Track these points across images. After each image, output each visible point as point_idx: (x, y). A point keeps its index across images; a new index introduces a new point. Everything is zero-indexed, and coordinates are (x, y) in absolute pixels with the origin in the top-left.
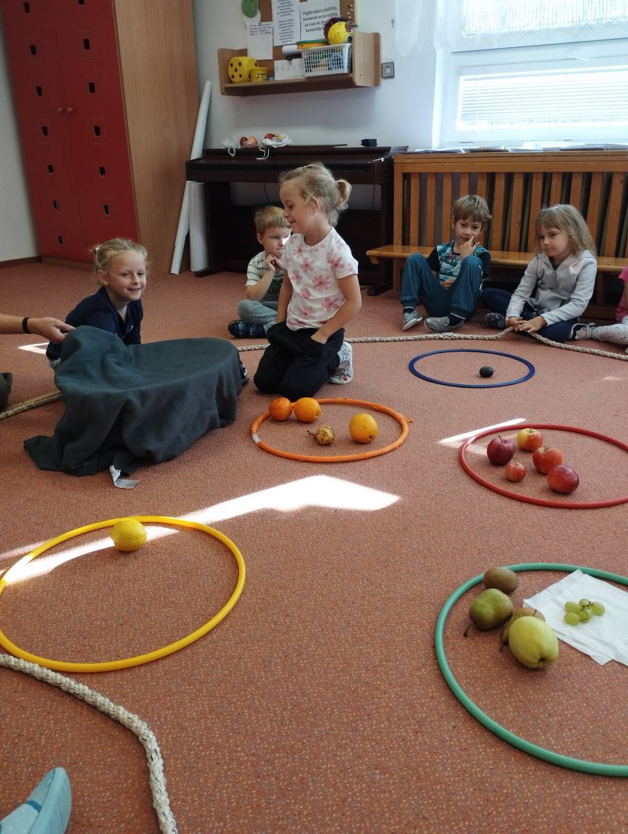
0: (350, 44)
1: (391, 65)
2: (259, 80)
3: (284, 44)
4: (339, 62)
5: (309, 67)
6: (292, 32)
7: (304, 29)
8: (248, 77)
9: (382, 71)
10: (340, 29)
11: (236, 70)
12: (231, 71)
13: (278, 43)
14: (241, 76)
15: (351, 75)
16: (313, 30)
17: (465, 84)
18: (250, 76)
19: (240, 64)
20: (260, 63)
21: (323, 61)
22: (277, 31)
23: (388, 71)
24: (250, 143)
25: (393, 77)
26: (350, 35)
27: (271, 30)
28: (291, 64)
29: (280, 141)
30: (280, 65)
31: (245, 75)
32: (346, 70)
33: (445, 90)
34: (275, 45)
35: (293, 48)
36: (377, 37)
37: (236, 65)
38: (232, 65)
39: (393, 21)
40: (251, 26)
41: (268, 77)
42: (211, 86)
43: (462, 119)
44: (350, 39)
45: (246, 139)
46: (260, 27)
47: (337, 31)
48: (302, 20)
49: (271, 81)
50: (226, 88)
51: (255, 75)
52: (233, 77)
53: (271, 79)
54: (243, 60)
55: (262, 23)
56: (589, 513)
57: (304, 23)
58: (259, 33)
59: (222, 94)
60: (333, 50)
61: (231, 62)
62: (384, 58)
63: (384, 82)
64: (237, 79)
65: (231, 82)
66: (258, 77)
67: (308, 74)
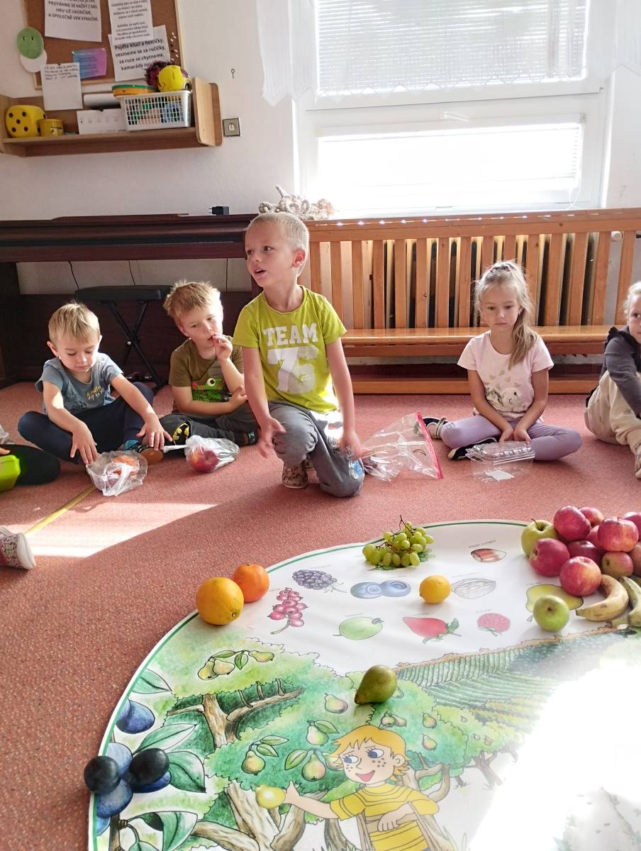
0: (189, 92)
1: (235, 121)
4: (177, 114)
5: (133, 119)
8: (36, 131)
9: (225, 129)
11: (18, 122)
12: (11, 123)
14: (26, 129)
15: (193, 129)
18: (39, 130)
19: (24, 114)
21: (155, 111)
23: (232, 128)
25: (239, 135)
26: (188, 82)
28: (102, 115)
30: (85, 116)
31: (33, 129)
32: (187, 124)
36: (214, 87)
37: (18, 116)
38: (11, 115)
39: (233, 71)
44: (189, 86)
47: (171, 75)
49: (74, 136)
50: (6, 144)
51: (47, 129)
52: (14, 130)
53: (74, 133)
54: (27, 108)
60: (167, 99)
61: (8, 112)
63: (225, 140)
66: (53, 131)
67: (132, 128)
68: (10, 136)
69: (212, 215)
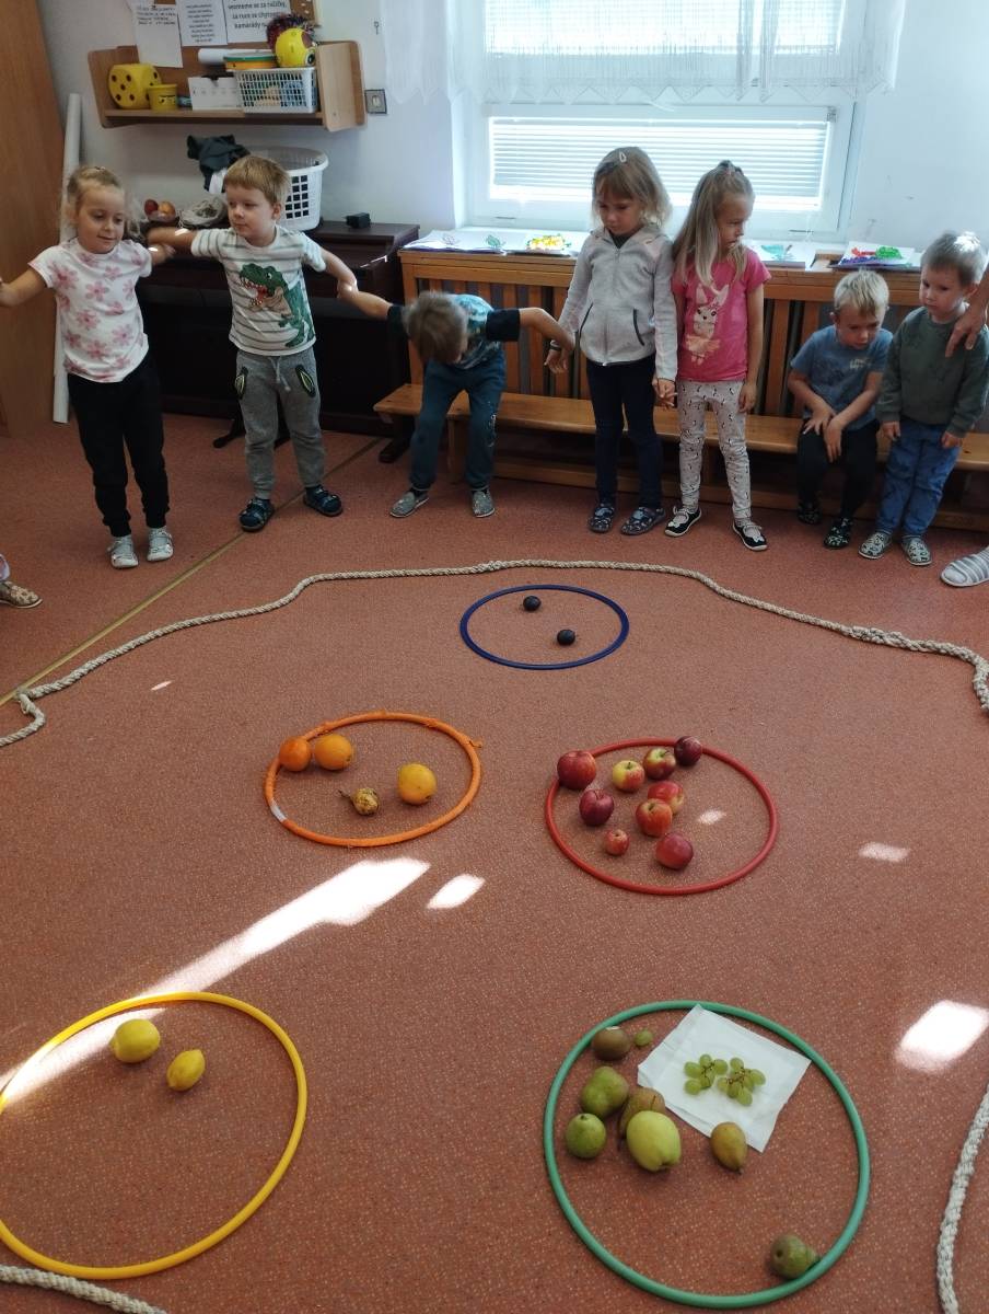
0: (313, 68)
1: (381, 93)
2: (164, 107)
3: (200, 44)
4: (298, 96)
5: (248, 95)
6: (210, 25)
7: (230, 23)
9: (365, 103)
10: (292, 40)
11: (123, 87)
12: (115, 89)
13: (190, 42)
14: (132, 97)
15: (319, 115)
16: (247, 26)
17: (495, 129)
18: (148, 97)
19: (129, 78)
20: (162, 73)
21: (272, 90)
22: (186, 22)
23: (376, 102)
24: (163, 213)
25: (385, 112)
26: (312, 52)
27: (175, 19)
28: (216, 85)
30: (197, 84)
31: (140, 97)
32: (310, 109)
33: (467, 134)
34: (184, 45)
35: (216, 55)
36: (353, 47)
37: (122, 80)
38: (114, 78)
39: (377, 25)
40: (139, 8)
42: (80, 103)
43: (497, 182)
44: (313, 59)
45: (156, 206)
46: (154, 12)
47: (290, 44)
48: (227, 9)
49: (186, 111)
50: (110, 118)
51: (156, 98)
52: (119, 97)
53: (186, 107)
54: (132, 69)
55: (158, 6)
56: (705, 899)
57: (230, 13)
58: (154, 22)
59: (104, 126)
60: (288, 76)
61: (112, 74)
62: (369, 81)
63: (370, 119)
64: (125, 102)
65: (118, 107)
66: (163, 102)
67: (248, 110)
69: (345, 226)
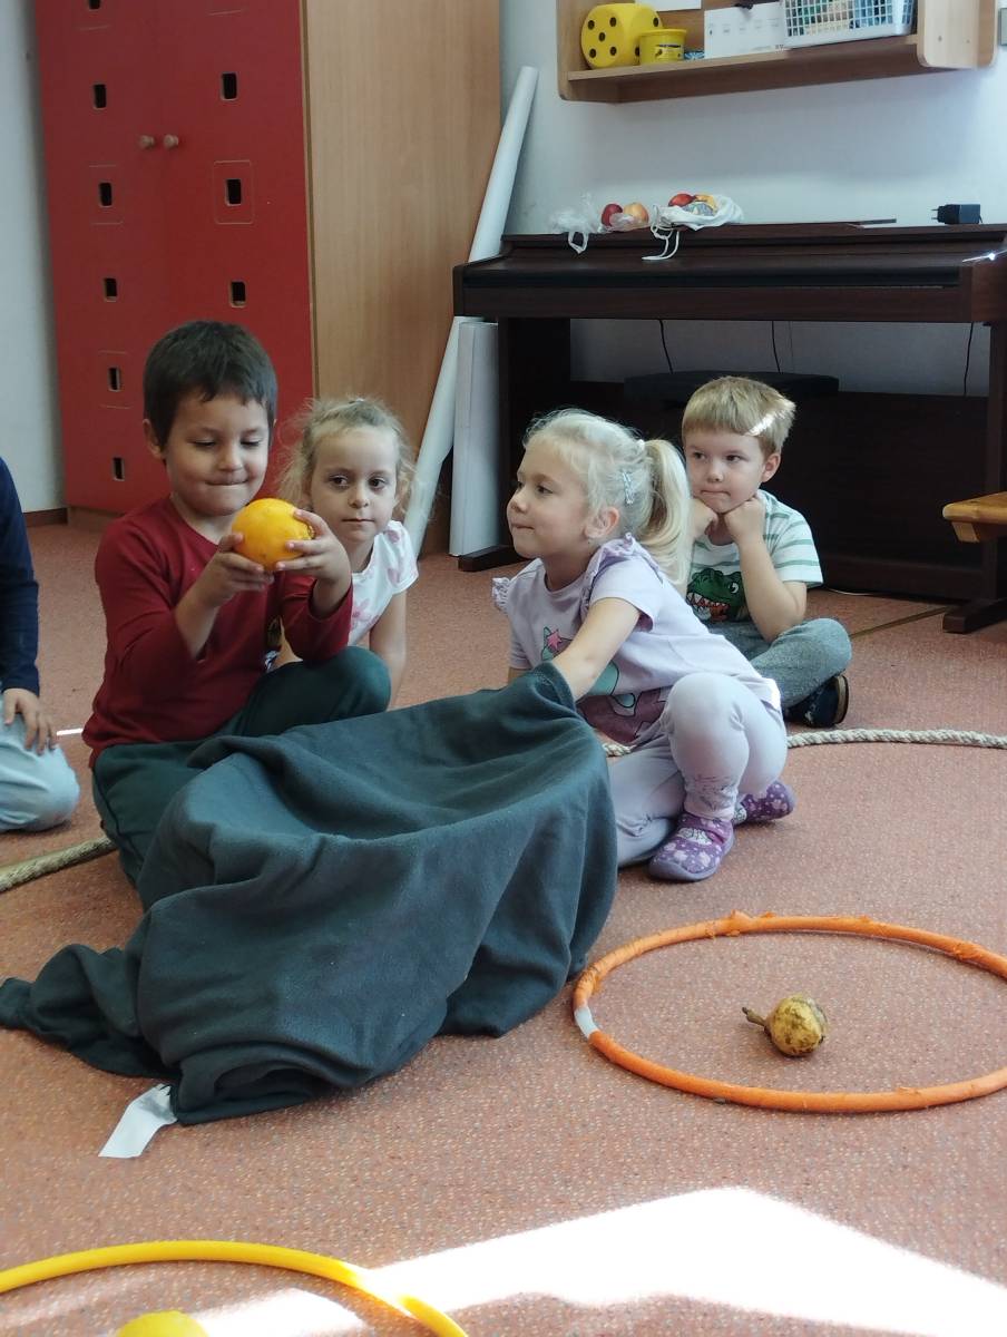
2: (663, 58)
8: (633, 53)
11: (602, 37)
12: (589, 40)
14: (613, 51)
18: (637, 51)
19: (613, 22)
24: (628, 218)
28: (748, 17)
29: (711, 211)
30: (719, 20)
31: (626, 49)
37: (602, 25)
38: (591, 25)
41: (686, 52)
45: (620, 210)
49: (694, 62)
50: (574, 84)
51: (651, 49)
52: (593, 53)
53: (694, 56)
54: (622, 10)
59: (563, 97)
61: (589, 18)
64: (603, 59)
66: (660, 52)
68: (588, 67)
69: (936, 223)
